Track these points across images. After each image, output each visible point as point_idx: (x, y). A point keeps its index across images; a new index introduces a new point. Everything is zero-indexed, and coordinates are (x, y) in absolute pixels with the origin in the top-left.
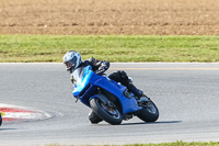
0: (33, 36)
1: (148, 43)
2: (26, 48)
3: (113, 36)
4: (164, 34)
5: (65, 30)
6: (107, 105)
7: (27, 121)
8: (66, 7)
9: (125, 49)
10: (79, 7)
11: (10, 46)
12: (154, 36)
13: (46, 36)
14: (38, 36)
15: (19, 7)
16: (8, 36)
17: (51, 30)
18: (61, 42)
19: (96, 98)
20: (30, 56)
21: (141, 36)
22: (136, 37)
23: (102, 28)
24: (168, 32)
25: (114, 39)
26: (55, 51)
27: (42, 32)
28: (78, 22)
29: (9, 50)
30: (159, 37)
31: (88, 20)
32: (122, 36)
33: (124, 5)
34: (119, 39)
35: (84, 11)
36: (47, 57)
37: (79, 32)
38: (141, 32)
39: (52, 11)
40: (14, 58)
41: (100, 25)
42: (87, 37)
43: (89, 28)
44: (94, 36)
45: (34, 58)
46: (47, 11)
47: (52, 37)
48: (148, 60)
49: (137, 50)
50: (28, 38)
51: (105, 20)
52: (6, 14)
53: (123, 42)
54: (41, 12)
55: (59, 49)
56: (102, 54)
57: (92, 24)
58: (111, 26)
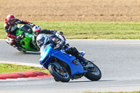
0: (76, 23)
2: (70, 30)
3: (126, 23)
5: (96, 18)
6: (59, 69)
8: (96, 4)
10: (104, 4)
11: (60, 28)
13: (83, 22)
14: (78, 22)
15: (66, 4)
16: (59, 22)
17: (87, 18)
18: (93, 26)
19: (52, 65)
20: (73, 35)
23: (119, 18)
25: (127, 25)
26: (89, 32)
27: (81, 20)
28: (104, 13)
31: (111, 13)
32: (131, 23)
33: (133, 2)
34: (130, 25)
35: (108, 6)
36: (84, 36)
37: (104, 20)
39: (88, 7)
41: (118, 15)
42: (109, 23)
43: (111, 18)
44: (114, 23)
45: (75, 36)
46: (84, 7)
47: (87, 23)
50: (72, 23)
51: (121, 13)
52: (57, 9)
53: (132, 27)
54: (80, 7)
55: (91, 31)
56: (119, 34)
57: (113, 15)
58: (125, 16)
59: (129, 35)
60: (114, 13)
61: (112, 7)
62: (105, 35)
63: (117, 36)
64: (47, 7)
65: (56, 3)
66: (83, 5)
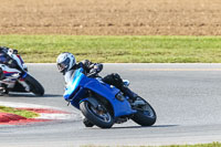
0: (69, 37)
1: (185, 44)
2: (61, 49)
4: (201, 34)
5: (101, 30)
6: (97, 109)
7: (62, 122)
8: (102, 7)
9: (161, 50)
10: (115, 7)
11: (45, 46)
12: (190, 37)
13: (81, 36)
14: (74, 37)
15: (55, 7)
16: (44, 36)
17: (87, 30)
18: (96, 42)
19: (86, 101)
21: (177, 37)
22: (172, 37)
23: (138, 29)
24: (204, 32)
25: (150, 40)
26: (90, 51)
27: (77, 32)
28: (114, 22)
29: (44, 50)
30: (195, 38)
31: (125, 21)
32: (158, 36)
34: (155, 40)
35: (120, 11)
37: (115, 32)
38: (178, 33)
39: (89, 12)
40: (49, 59)
41: (136, 25)
43: (125, 29)
44: (130, 37)
46: (82, 11)
47: (87, 37)
48: (185, 61)
49: (174, 51)
50: (63, 38)
51: (141, 21)
52: (41, 15)
53: (159, 43)
54: (76, 12)
55: (94, 50)
56: (138, 54)
57: (128, 25)
58: (148, 26)
59: (154, 57)
60: (130, 21)
61: (127, 11)
62: (116, 57)
63: (135, 57)
64: (25, 12)
65: (38, 6)
66: (81, 8)
